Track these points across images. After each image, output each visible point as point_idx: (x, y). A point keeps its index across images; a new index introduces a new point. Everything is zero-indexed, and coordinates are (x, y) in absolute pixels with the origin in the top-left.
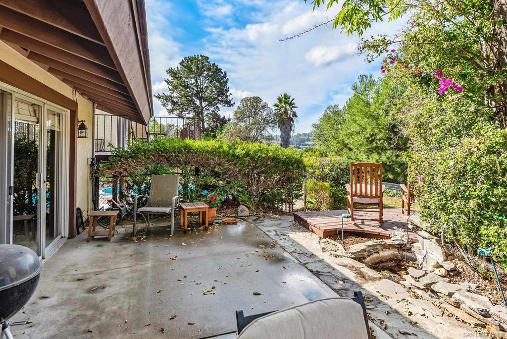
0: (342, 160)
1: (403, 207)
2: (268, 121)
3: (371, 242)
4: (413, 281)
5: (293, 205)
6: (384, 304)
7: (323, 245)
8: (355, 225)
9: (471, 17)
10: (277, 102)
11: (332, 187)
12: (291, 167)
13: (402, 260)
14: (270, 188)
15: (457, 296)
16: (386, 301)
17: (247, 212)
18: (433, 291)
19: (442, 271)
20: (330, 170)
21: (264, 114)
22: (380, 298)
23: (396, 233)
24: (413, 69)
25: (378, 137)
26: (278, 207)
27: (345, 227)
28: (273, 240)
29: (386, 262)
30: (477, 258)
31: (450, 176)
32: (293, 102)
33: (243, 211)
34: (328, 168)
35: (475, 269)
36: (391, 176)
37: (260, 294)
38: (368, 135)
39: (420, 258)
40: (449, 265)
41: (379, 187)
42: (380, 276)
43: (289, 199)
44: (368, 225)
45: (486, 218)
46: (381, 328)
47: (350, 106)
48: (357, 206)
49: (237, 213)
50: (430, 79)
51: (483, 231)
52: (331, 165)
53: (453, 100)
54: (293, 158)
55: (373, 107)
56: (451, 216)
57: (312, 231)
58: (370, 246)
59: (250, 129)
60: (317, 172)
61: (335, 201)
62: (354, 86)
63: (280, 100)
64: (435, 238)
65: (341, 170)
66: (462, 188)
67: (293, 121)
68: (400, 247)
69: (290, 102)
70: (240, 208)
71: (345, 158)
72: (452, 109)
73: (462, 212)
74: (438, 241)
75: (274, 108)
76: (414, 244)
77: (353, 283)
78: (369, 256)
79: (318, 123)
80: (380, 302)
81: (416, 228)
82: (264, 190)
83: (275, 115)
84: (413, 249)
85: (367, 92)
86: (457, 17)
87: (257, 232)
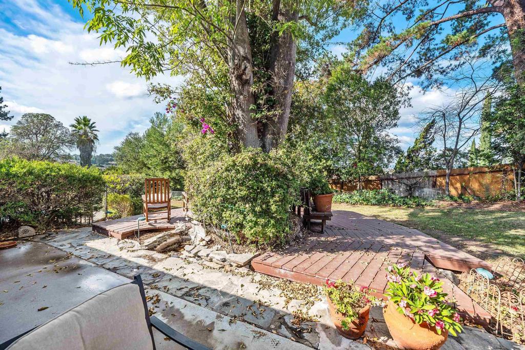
0: (142, 176)
1: (184, 207)
2: (64, 140)
3: (161, 235)
4: (187, 254)
5: (92, 217)
6: (168, 274)
7: (121, 245)
8: (150, 224)
9: (220, 89)
10: (75, 123)
11: (133, 197)
12: (89, 184)
13: (182, 242)
14: (64, 205)
15: (211, 255)
16: (170, 273)
17: (32, 231)
18: (199, 257)
19: (204, 243)
20: (130, 185)
21: (58, 133)
22: (166, 272)
23: (178, 224)
24: (187, 114)
25: (170, 160)
26: (76, 221)
27: (141, 227)
28: (67, 252)
29: (172, 245)
30: (221, 231)
31: (208, 185)
32: (93, 125)
33: (26, 231)
34: (128, 183)
35: (220, 237)
36: (179, 187)
37: (48, 308)
38: (163, 158)
39: (193, 237)
40: (208, 238)
41: (167, 195)
42: (167, 256)
43: (88, 212)
44: (159, 223)
45: (225, 208)
46: (164, 292)
47: (148, 135)
48: (151, 210)
49: (17, 235)
50: (198, 123)
51: (224, 215)
52: (131, 181)
53: (210, 138)
54: (91, 176)
55: (166, 138)
56: (208, 209)
57: (111, 236)
58: (160, 237)
59: (39, 146)
60: (118, 187)
61: (136, 209)
62: (151, 120)
63: (78, 121)
64: (201, 223)
65: (141, 184)
66: (214, 191)
67: (94, 143)
68: (181, 233)
69: (90, 125)
70: (21, 230)
71: (144, 174)
72: (209, 144)
73: (214, 206)
74: (202, 225)
75: (71, 129)
76: (190, 230)
77: (146, 268)
78: (159, 245)
79: (120, 146)
80: (165, 274)
81: (190, 220)
82: (56, 207)
83: (73, 135)
84: (189, 233)
85: (161, 126)
86: (214, 87)
87: (46, 249)
